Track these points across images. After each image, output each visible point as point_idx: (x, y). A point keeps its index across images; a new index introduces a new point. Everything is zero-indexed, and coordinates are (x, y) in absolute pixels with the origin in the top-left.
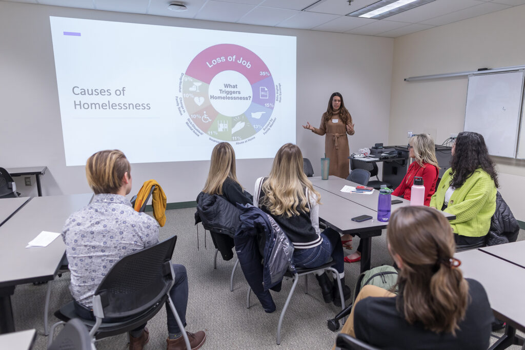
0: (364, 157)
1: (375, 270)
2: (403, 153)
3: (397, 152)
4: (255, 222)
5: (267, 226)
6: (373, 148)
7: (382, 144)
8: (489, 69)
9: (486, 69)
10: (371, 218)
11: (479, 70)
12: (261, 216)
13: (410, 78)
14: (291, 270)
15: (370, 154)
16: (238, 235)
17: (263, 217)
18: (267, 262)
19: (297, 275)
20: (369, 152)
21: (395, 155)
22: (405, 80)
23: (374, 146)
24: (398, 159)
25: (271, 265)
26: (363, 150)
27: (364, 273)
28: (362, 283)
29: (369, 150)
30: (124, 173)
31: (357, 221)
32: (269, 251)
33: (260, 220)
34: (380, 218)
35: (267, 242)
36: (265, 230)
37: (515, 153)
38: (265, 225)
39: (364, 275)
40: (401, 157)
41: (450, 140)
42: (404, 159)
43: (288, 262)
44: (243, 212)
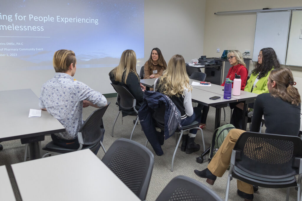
0: (195, 65)
1: (224, 127)
2: (218, 62)
3: (214, 62)
4: (159, 100)
5: (167, 103)
6: (200, 58)
7: (206, 56)
8: (270, 9)
9: (267, 9)
10: (220, 98)
11: (264, 9)
12: (163, 97)
13: (218, 12)
14: (179, 128)
15: (198, 63)
16: (142, 111)
17: (164, 98)
18: (167, 123)
19: (182, 131)
20: (198, 61)
21: (214, 63)
22: (215, 13)
23: (200, 57)
24: (215, 66)
25: (169, 125)
26: (194, 60)
27: (218, 128)
28: (217, 134)
29: (198, 60)
30: (71, 63)
31: (213, 99)
32: (168, 117)
33: (162, 99)
34: (225, 97)
35: (166, 112)
36: (166, 105)
37: (285, 61)
38: (166, 102)
39: (218, 130)
40: (217, 65)
41: (245, 54)
42: (219, 66)
43: (178, 123)
44: (148, 96)
